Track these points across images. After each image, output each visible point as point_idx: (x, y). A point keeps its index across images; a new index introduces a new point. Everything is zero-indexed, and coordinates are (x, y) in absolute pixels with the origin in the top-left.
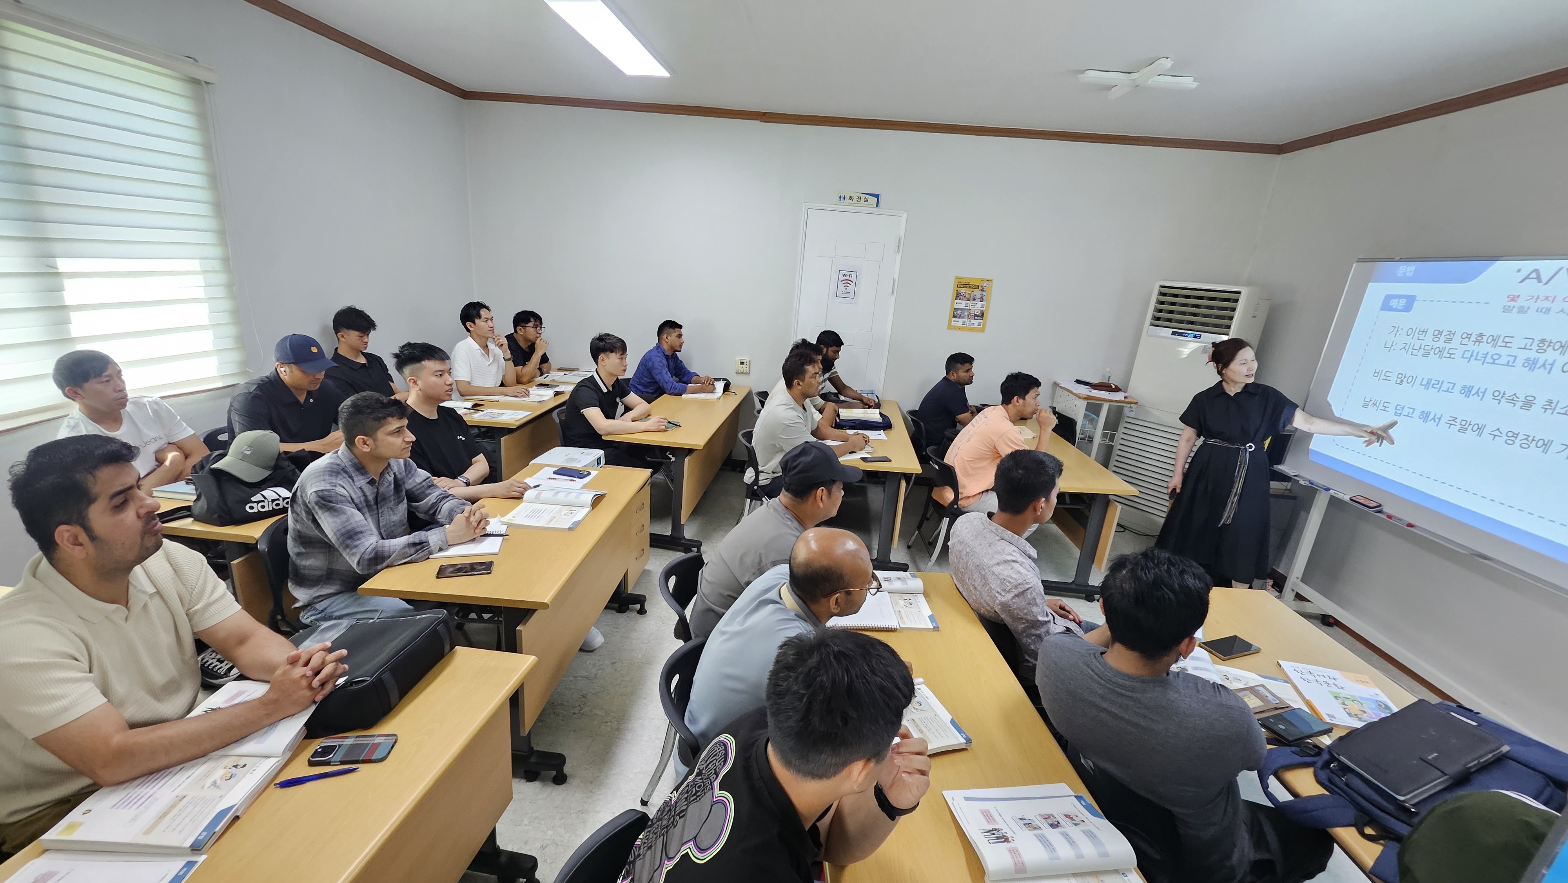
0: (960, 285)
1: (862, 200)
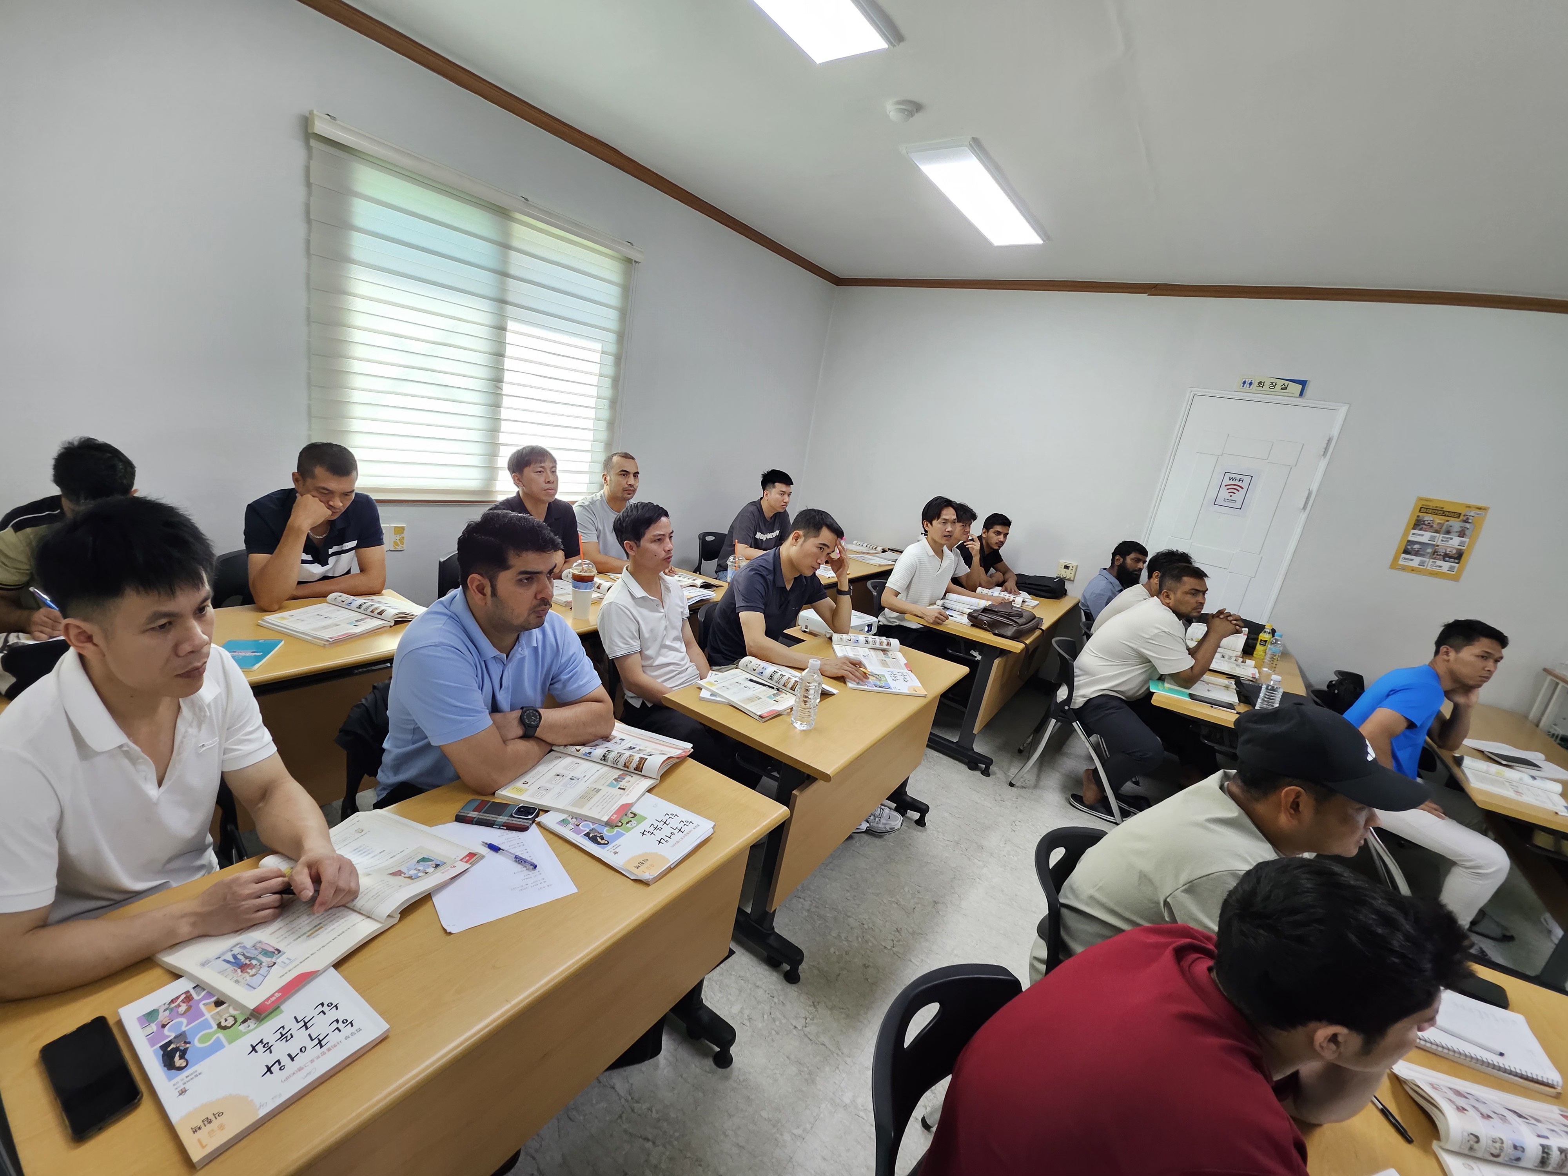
0: (1424, 509)
1: (1278, 387)
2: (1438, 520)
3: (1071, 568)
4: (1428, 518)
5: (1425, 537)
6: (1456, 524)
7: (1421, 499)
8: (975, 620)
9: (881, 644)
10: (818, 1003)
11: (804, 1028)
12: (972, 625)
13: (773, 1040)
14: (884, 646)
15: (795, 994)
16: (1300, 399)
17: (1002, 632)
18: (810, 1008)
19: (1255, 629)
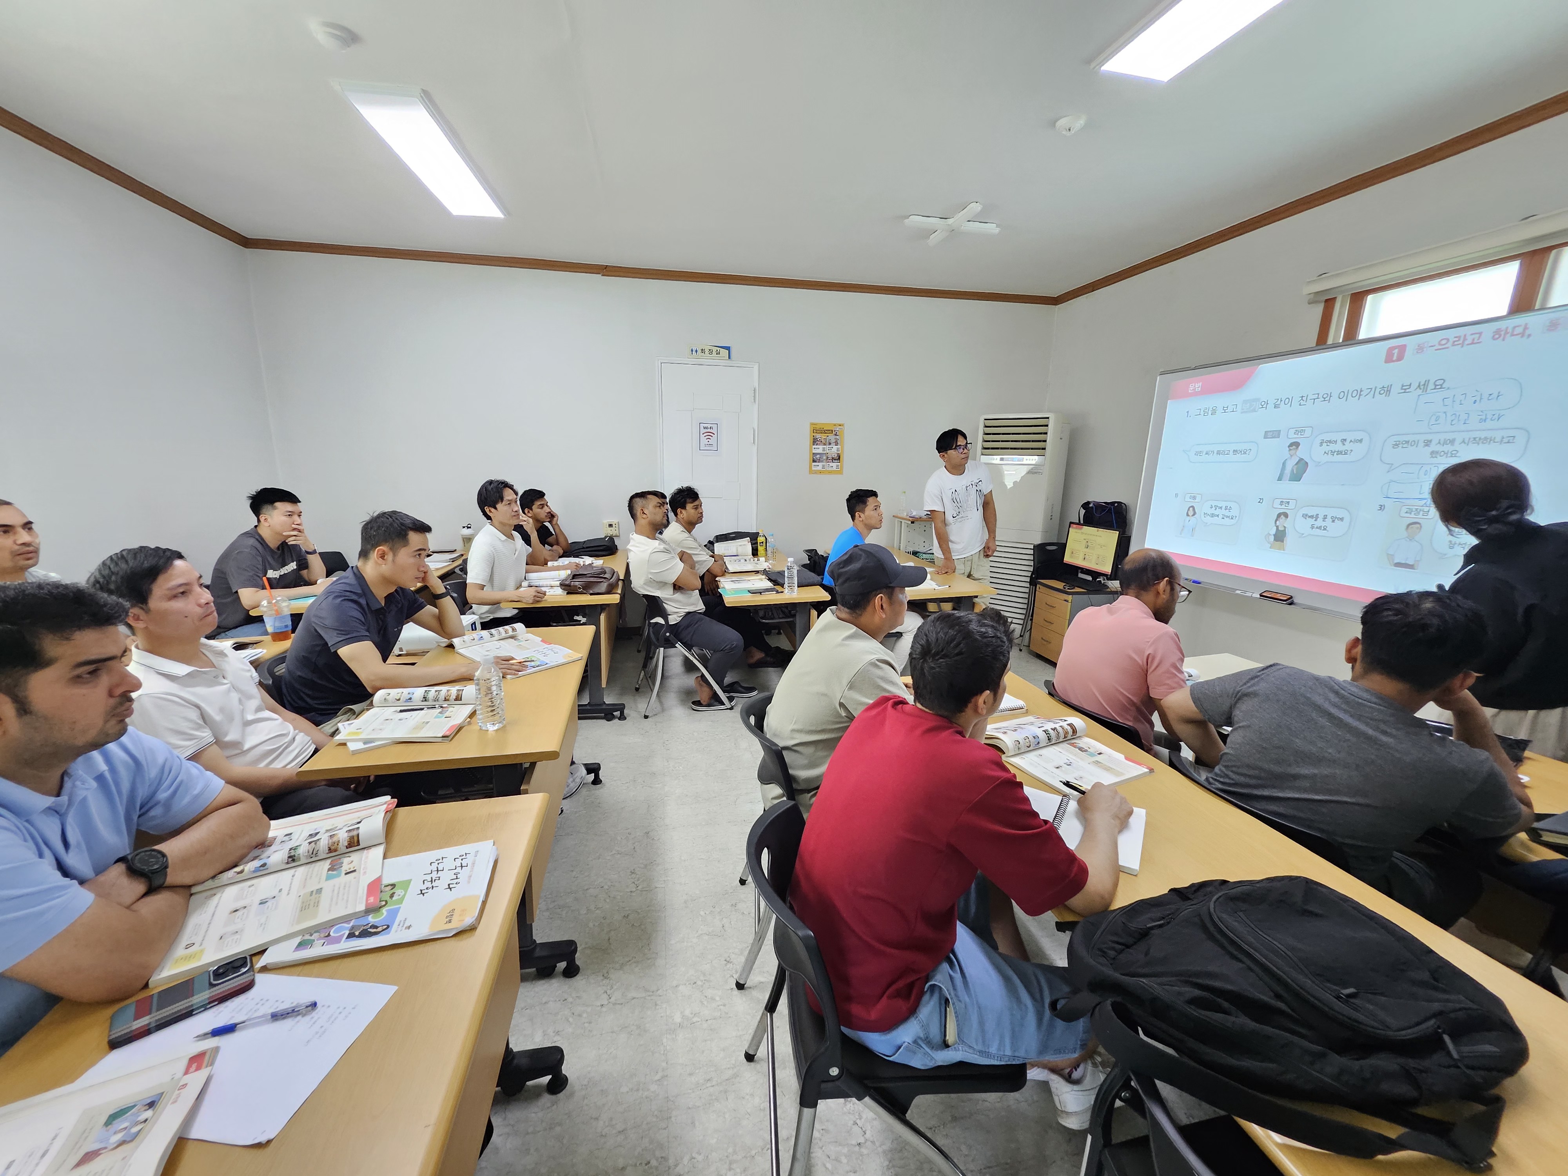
0: (815, 430)
1: (714, 353)
2: (823, 436)
3: (614, 526)
4: (818, 436)
5: (819, 449)
6: (832, 437)
7: (812, 424)
8: (568, 588)
9: (506, 632)
10: (607, 973)
11: (610, 1000)
12: (567, 594)
13: (590, 1031)
14: (511, 633)
15: (584, 982)
16: (729, 361)
17: (596, 591)
18: (604, 982)
19: (754, 537)
